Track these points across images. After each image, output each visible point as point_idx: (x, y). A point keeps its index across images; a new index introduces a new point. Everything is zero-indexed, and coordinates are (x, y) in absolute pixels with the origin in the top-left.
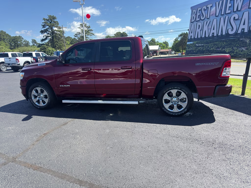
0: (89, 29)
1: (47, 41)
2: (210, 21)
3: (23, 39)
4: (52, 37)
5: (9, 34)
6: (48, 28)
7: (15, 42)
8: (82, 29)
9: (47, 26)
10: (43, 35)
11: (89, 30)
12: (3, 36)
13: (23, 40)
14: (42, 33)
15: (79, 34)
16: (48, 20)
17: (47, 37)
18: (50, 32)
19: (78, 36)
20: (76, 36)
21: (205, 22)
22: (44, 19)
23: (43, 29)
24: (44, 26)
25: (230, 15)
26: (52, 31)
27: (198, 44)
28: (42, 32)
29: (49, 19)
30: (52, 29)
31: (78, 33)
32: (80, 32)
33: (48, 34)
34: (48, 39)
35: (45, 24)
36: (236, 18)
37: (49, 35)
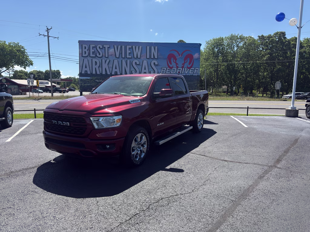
2: (110, 61)
21: (104, 61)
25: (131, 60)
27: (98, 80)
36: (138, 63)
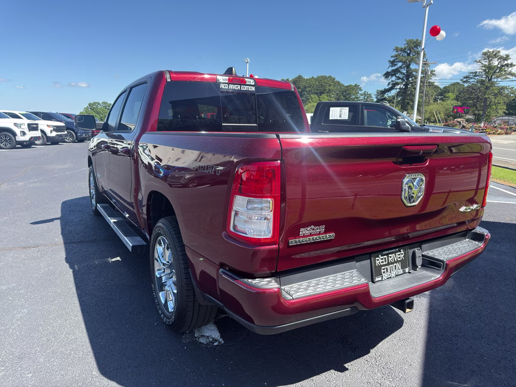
0: (506, 62)
1: (393, 93)
3: (361, 90)
4: (404, 85)
5: (342, 82)
6: (401, 67)
7: (345, 96)
8: (484, 63)
9: (399, 62)
10: (388, 81)
11: (502, 66)
12: (330, 85)
13: (360, 92)
14: (386, 77)
15: (474, 76)
16: (403, 50)
17: (394, 85)
18: (404, 73)
19: (471, 80)
20: (466, 81)
22: (397, 49)
23: (390, 70)
24: (393, 63)
26: (407, 72)
28: (387, 75)
29: (405, 49)
30: (408, 66)
31: (472, 73)
32: (478, 71)
33: (399, 78)
34: (396, 89)
35: (397, 59)
37: (400, 81)
